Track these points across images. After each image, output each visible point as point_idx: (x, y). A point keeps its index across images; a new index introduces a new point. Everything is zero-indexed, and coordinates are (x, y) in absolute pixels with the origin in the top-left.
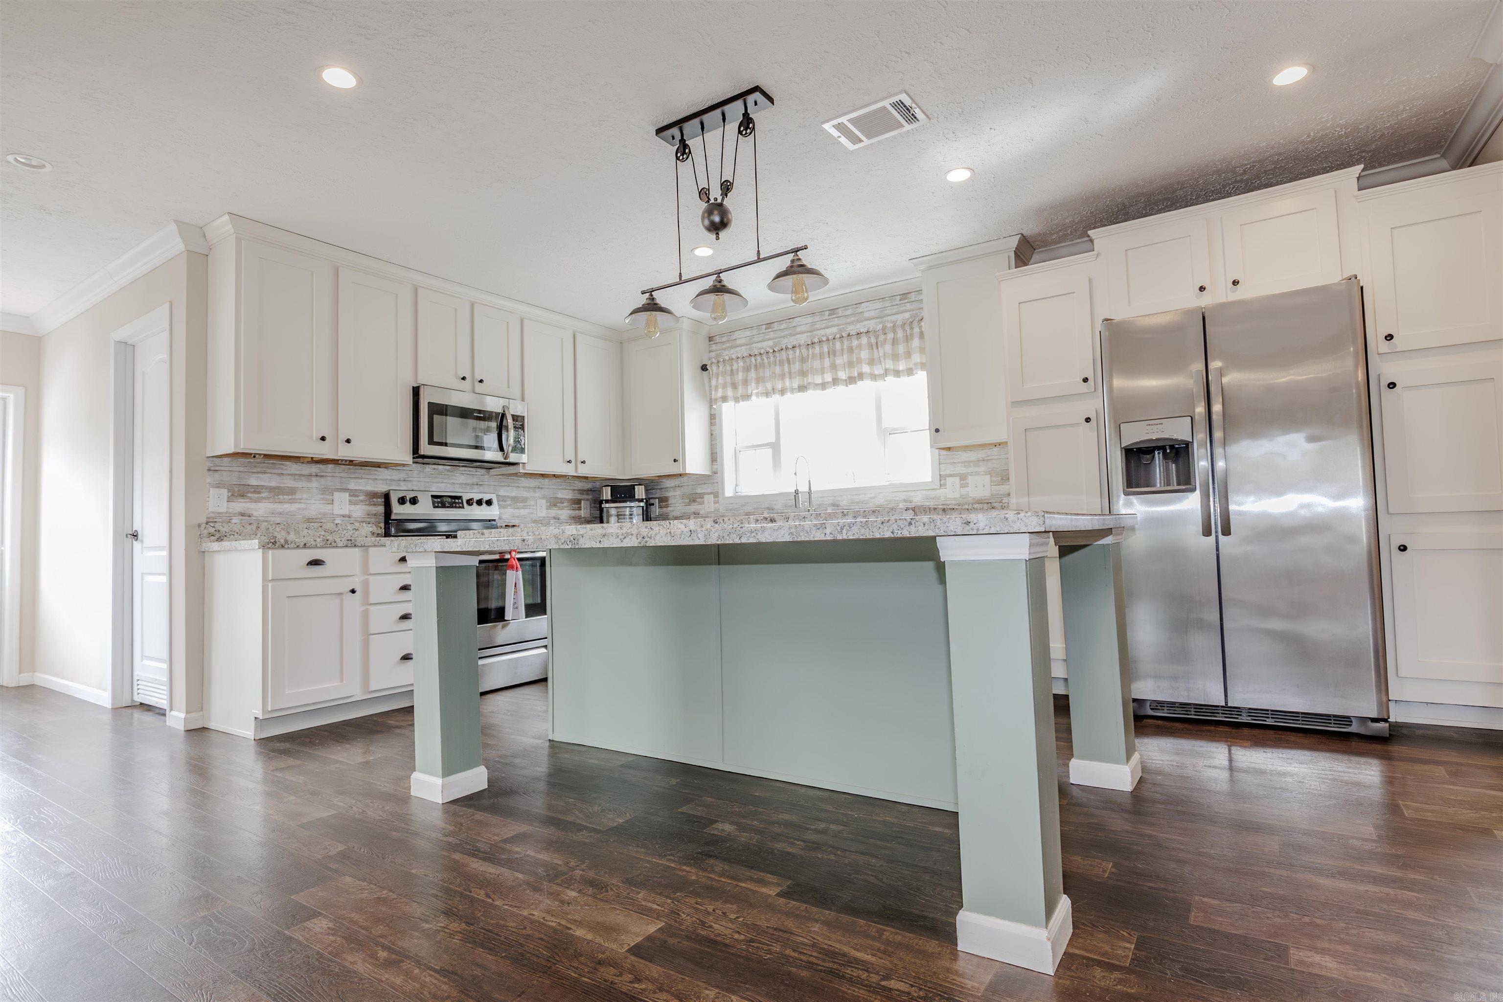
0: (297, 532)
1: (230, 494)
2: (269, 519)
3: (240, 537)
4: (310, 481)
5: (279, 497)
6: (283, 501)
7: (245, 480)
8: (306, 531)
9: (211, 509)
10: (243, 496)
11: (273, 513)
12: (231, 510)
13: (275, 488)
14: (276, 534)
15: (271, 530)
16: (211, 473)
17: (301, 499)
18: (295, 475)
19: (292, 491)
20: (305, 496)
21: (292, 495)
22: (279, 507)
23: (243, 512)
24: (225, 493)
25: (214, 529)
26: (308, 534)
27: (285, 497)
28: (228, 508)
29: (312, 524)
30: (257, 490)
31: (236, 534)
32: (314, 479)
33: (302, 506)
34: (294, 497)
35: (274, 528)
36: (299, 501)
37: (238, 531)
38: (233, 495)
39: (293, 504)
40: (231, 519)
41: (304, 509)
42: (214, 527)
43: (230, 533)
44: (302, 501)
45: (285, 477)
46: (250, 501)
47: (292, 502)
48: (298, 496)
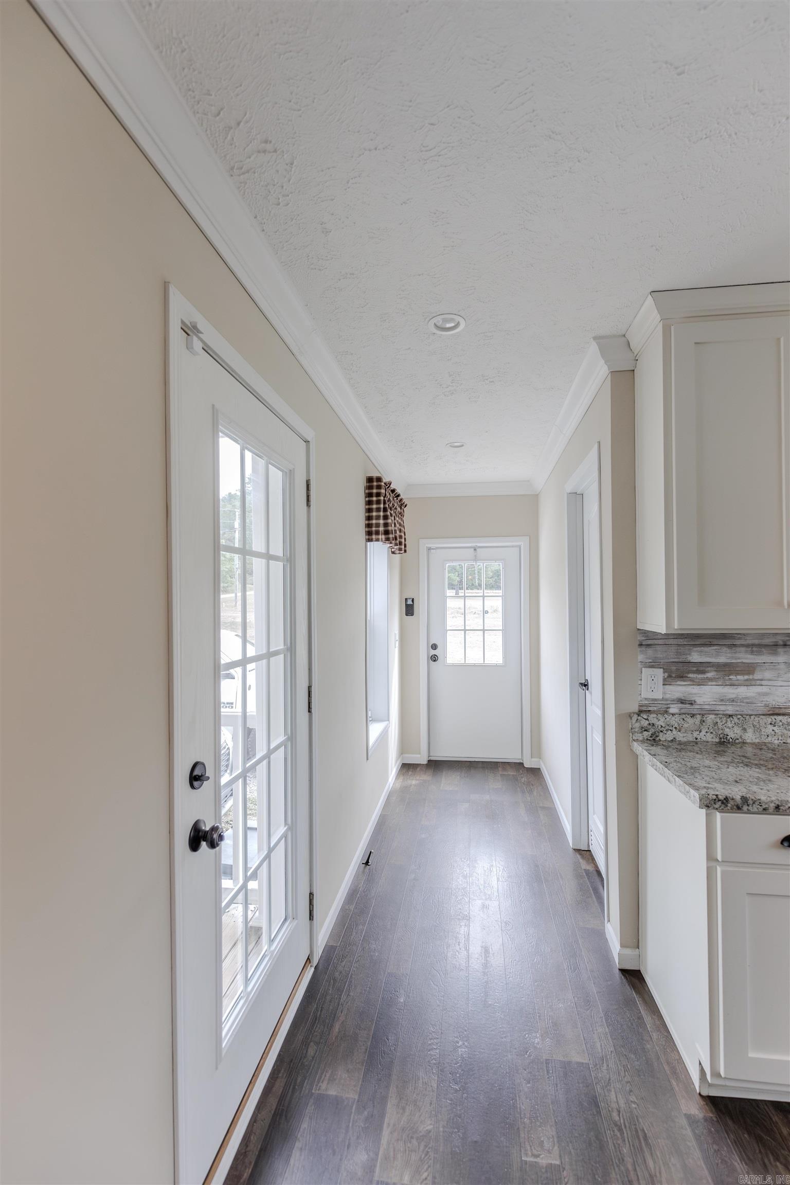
0: (757, 729)
1: (666, 675)
2: (718, 708)
3: (679, 733)
4: (775, 653)
5: (731, 677)
6: (736, 683)
7: (684, 656)
8: (771, 728)
9: (643, 696)
10: (682, 677)
11: (722, 700)
12: (668, 696)
13: (726, 665)
14: (727, 731)
15: (720, 724)
16: (643, 648)
17: (762, 680)
18: (753, 645)
19: (749, 669)
20: (768, 675)
21: (748, 674)
22: (730, 692)
23: (683, 698)
24: (659, 673)
25: (647, 722)
26: (773, 733)
27: (739, 677)
28: (664, 693)
29: (780, 718)
30: (701, 668)
31: (674, 729)
32: (781, 650)
33: (764, 689)
34: (751, 677)
35: (724, 722)
36: (758, 682)
37: (676, 725)
38: (670, 676)
39: (751, 688)
40: (668, 708)
41: (766, 694)
42: (647, 719)
43: (667, 727)
44: (763, 682)
45: (738, 649)
46: (691, 683)
47: (748, 684)
48: (757, 676)
